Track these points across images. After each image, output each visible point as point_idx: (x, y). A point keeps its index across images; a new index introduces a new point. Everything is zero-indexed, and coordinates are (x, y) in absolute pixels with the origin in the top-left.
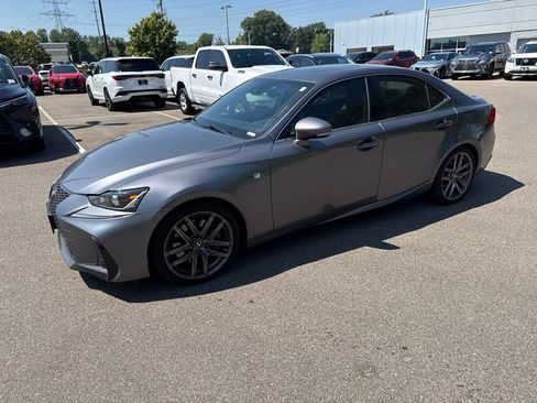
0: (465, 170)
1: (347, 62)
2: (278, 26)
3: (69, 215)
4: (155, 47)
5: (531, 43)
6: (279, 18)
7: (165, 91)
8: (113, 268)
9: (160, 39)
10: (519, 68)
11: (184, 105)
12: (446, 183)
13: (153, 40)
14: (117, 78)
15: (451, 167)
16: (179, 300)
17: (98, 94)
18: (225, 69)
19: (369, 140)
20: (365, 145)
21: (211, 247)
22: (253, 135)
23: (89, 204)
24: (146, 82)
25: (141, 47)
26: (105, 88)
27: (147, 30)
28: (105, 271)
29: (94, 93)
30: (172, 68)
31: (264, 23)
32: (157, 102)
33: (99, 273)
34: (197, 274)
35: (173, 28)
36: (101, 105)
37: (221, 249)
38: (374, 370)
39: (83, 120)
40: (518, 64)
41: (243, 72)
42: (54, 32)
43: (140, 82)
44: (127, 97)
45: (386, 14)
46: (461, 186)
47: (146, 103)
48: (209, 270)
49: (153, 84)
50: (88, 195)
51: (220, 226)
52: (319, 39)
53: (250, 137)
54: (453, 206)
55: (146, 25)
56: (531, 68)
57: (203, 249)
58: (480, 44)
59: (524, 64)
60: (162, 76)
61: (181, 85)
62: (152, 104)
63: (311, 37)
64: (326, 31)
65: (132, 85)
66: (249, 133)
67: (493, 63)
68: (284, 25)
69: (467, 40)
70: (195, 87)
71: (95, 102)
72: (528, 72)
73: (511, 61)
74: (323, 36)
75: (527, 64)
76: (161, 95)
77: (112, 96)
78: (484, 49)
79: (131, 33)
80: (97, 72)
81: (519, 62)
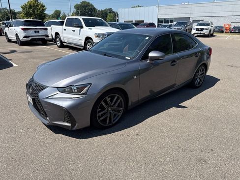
0: (202, 74)
1: (133, 28)
2: (91, 9)
3: (47, 98)
4: (35, 15)
5: (201, 22)
6: (92, 5)
7: (48, 36)
8: (73, 123)
9: (38, 11)
10: (197, 32)
11: (59, 43)
12: (196, 79)
13: (34, 12)
14: (24, 29)
15: (198, 73)
16: (103, 136)
17: (12, 37)
18: (82, 27)
19: (174, 61)
20: (173, 64)
21: (114, 110)
22: (129, 58)
23: (58, 92)
24: (38, 32)
25: (28, 15)
26: (17, 34)
27: (30, 7)
28: (69, 125)
29: (9, 36)
30: (52, 26)
31: (85, 7)
32: (44, 41)
33: (65, 126)
34: (109, 123)
35: (44, 6)
36: (13, 42)
37: (119, 111)
38: (205, 161)
39: (7, 50)
40: (196, 30)
41: (91, 29)
43: (35, 32)
44: (29, 39)
45: (139, 6)
46: (201, 81)
47: (38, 42)
48: (114, 121)
49: (42, 33)
50: (57, 88)
51: (119, 101)
52: (110, 16)
53: (128, 59)
54: (198, 89)
55: (30, 4)
56: (202, 32)
57: (111, 111)
58: (181, 21)
59: (198, 30)
60: (46, 29)
61: (57, 34)
62: (41, 42)
63: (106, 14)
64: (113, 12)
65: (31, 33)
66: (126, 58)
67: (187, 30)
68: (94, 8)
69: (173, 19)
70: (65, 35)
71: (10, 41)
72: (200, 34)
73: (194, 29)
74: (112, 14)
75: (200, 31)
76: (46, 38)
77: (21, 38)
78: (182, 23)
79: (22, 7)
80: (11, 26)
81: (197, 30)
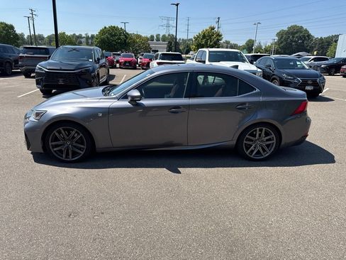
2: (304, 36)
9: (211, 42)
14: (158, 63)
18: (204, 62)
20: (175, 110)
21: (75, 146)
31: (293, 34)
34: (66, 158)
35: (220, 36)
37: (80, 149)
42: (164, 36)
46: (264, 151)
51: (79, 137)
52: (335, 47)
55: (204, 33)
63: (330, 44)
79: (195, 38)
